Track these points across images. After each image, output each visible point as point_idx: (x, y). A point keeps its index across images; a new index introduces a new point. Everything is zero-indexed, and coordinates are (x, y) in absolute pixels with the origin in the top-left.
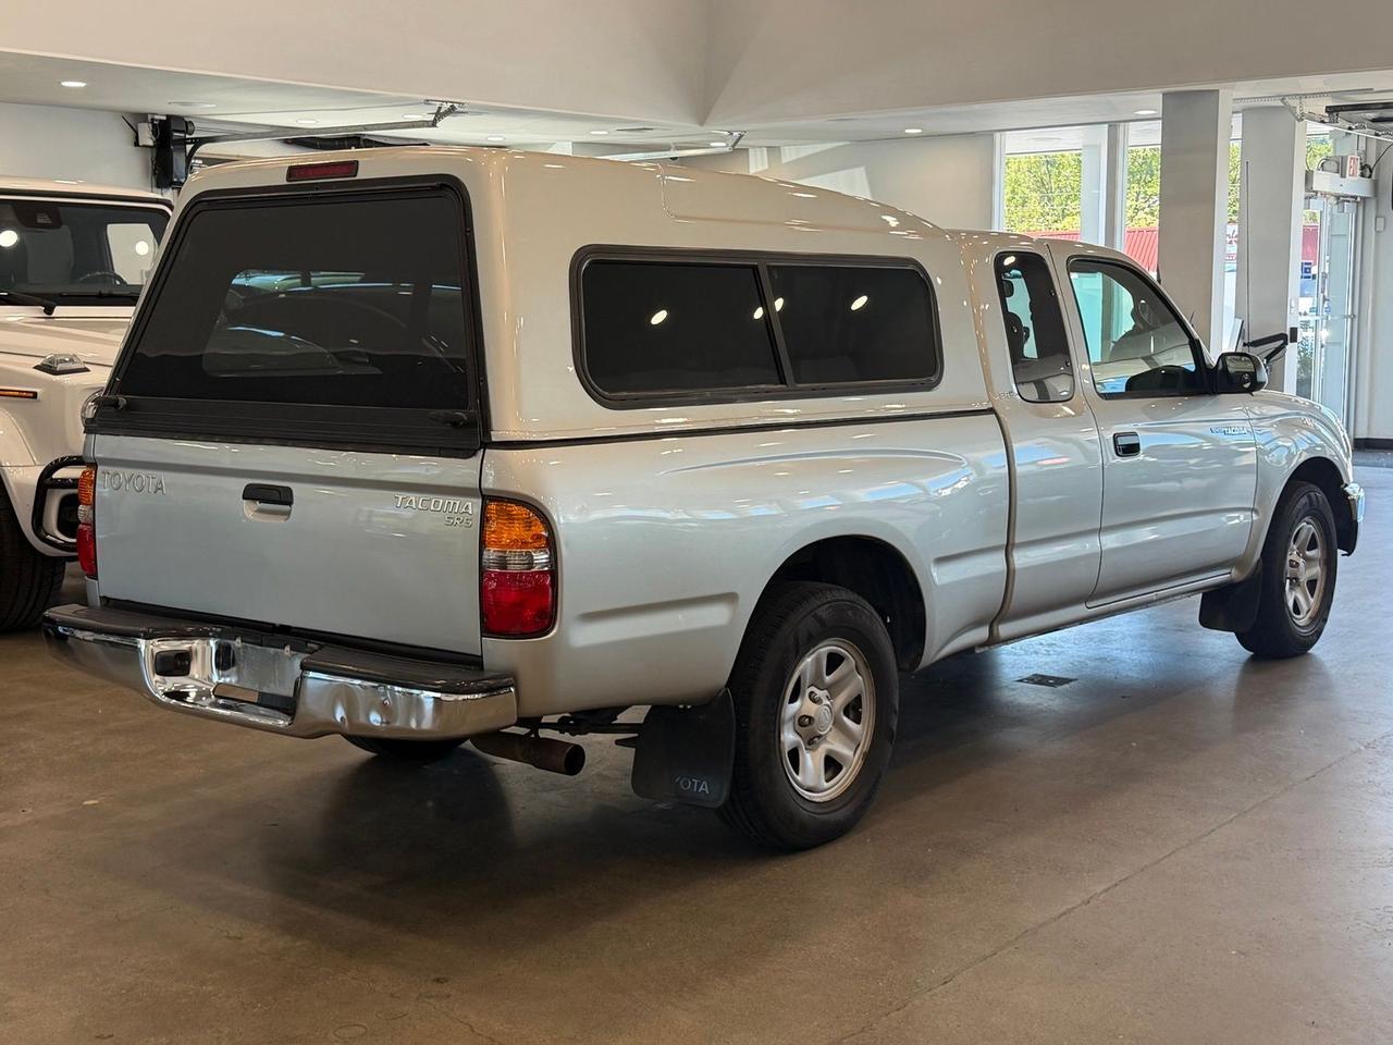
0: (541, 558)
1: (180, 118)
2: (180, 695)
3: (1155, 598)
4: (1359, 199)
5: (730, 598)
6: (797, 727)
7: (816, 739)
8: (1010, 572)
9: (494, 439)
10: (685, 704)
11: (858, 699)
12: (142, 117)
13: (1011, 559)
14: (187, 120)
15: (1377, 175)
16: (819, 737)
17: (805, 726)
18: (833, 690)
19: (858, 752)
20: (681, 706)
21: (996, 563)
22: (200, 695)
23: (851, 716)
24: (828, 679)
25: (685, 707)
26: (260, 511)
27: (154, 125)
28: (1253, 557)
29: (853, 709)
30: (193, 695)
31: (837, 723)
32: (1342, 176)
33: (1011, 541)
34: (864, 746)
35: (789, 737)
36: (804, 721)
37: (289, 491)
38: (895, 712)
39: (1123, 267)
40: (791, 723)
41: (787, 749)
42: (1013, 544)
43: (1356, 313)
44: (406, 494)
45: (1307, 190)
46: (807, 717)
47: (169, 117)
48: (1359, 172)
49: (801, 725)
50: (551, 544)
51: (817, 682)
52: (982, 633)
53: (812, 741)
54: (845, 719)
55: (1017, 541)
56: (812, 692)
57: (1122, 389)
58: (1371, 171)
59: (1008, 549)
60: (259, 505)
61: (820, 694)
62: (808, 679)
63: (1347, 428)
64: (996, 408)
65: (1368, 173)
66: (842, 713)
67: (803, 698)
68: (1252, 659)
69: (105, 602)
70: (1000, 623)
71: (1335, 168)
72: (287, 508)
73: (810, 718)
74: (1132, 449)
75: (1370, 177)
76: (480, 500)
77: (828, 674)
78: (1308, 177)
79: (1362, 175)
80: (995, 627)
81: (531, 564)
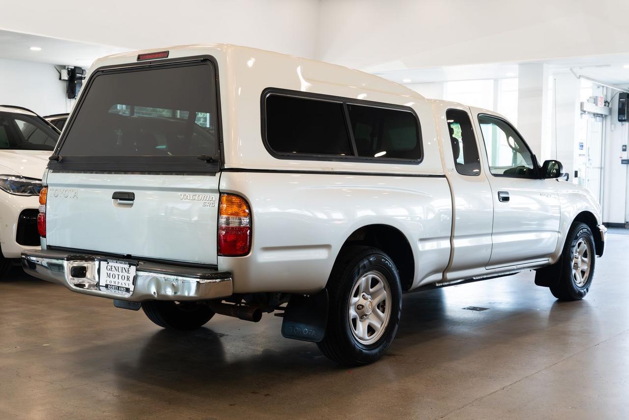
0: (245, 221)
1: (80, 68)
2: (81, 285)
3: (515, 268)
4: (604, 116)
5: (327, 246)
6: (357, 309)
7: (365, 316)
8: (452, 249)
9: (226, 167)
10: (307, 294)
11: (384, 301)
12: (64, 67)
13: (452, 243)
14: (83, 69)
15: (612, 105)
16: (366, 315)
17: (360, 309)
18: (373, 295)
19: (383, 326)
20: (305, 295)
21: (446, 244)
22: (90, 286)
23: (380, 308)
24: (371, 290)
25: (307, 296)
26: (120, 204)
27: (68, 71)
28: (558, 254)
29: (382, 306)
30: (87, 285)
31: (374, 311)
32: (596, 105)
33: (453, 235)
34: (386, 324)
35: (353, 313)
36: (359, 307)
37: (133, 194)
38: (400, 310)
39: (502, 120)
40: (354, 306)
41: (351, 318)
42: (454, 236)
43: (603, 166)
44: (185, 193)
45: (582, 110)
46: (361, 305)
47: (75, 67)
48: (604, 104)
49: (358, 309)
50: (250, 215)
51: (366, 290)
52: (438, 276)
53: (363, 316)
54: (378, 310)
55: (455, 235)
56: (363, 295)
57: (502, 173)
58: (609, 104)
59: (451, 238)
60: (119, 201)
61: (367, 296)
62: (362, 288)
63: (600, 203)
64: (446, 175)
65: (607, 104)
66: (376, 307)
67: (360, 297)
68: (558, 301)
69: (49, 248)
70: (447, 272)
71: (593, 102)
72: (131, 202)
73: (363, 306)
74: (506, 199)
75: (608, 106)
76: (219, 195)
77: (371, 288)
78: (582, 104)
79: (605, 105)
80: (445, 274)
81: (240, 223)
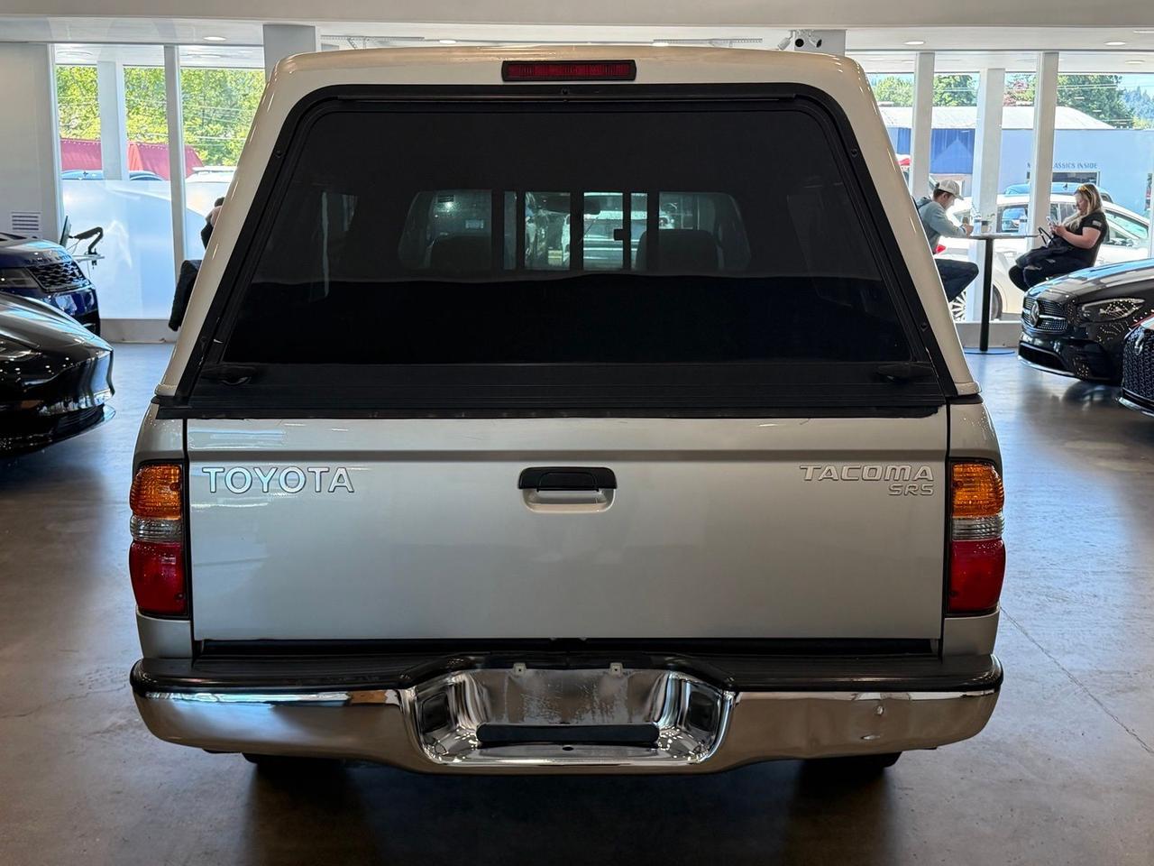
9: (960, 392)
26: (547, 500)
37: (608, 472)
44: (821, 464)
60: (544, 493)
72: (602, 493)
76: (943, 464)
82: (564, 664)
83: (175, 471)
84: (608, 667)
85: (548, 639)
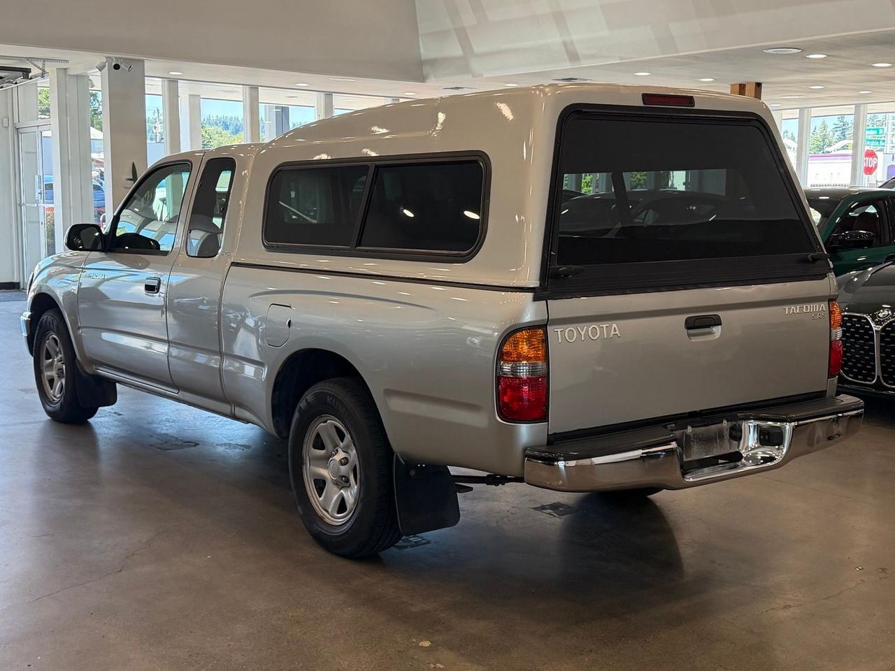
44: (789, 306)
76: (827, 302)
82: (706, 423)
83: (540, 331)
84: (722, 422)
85: (695, 412)
